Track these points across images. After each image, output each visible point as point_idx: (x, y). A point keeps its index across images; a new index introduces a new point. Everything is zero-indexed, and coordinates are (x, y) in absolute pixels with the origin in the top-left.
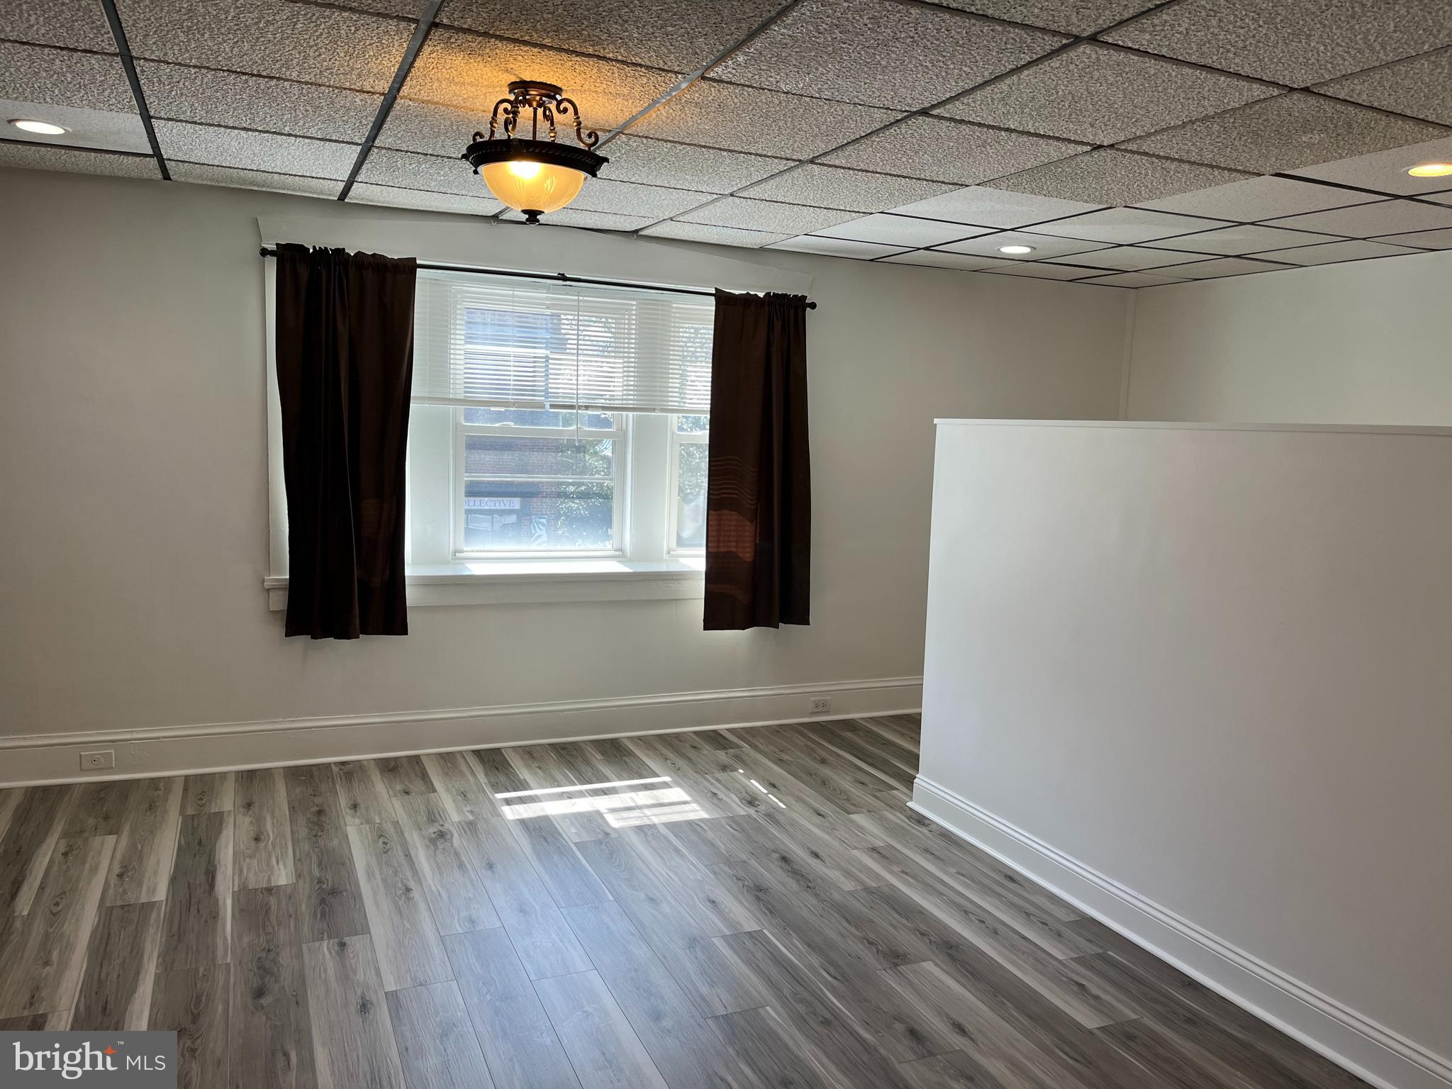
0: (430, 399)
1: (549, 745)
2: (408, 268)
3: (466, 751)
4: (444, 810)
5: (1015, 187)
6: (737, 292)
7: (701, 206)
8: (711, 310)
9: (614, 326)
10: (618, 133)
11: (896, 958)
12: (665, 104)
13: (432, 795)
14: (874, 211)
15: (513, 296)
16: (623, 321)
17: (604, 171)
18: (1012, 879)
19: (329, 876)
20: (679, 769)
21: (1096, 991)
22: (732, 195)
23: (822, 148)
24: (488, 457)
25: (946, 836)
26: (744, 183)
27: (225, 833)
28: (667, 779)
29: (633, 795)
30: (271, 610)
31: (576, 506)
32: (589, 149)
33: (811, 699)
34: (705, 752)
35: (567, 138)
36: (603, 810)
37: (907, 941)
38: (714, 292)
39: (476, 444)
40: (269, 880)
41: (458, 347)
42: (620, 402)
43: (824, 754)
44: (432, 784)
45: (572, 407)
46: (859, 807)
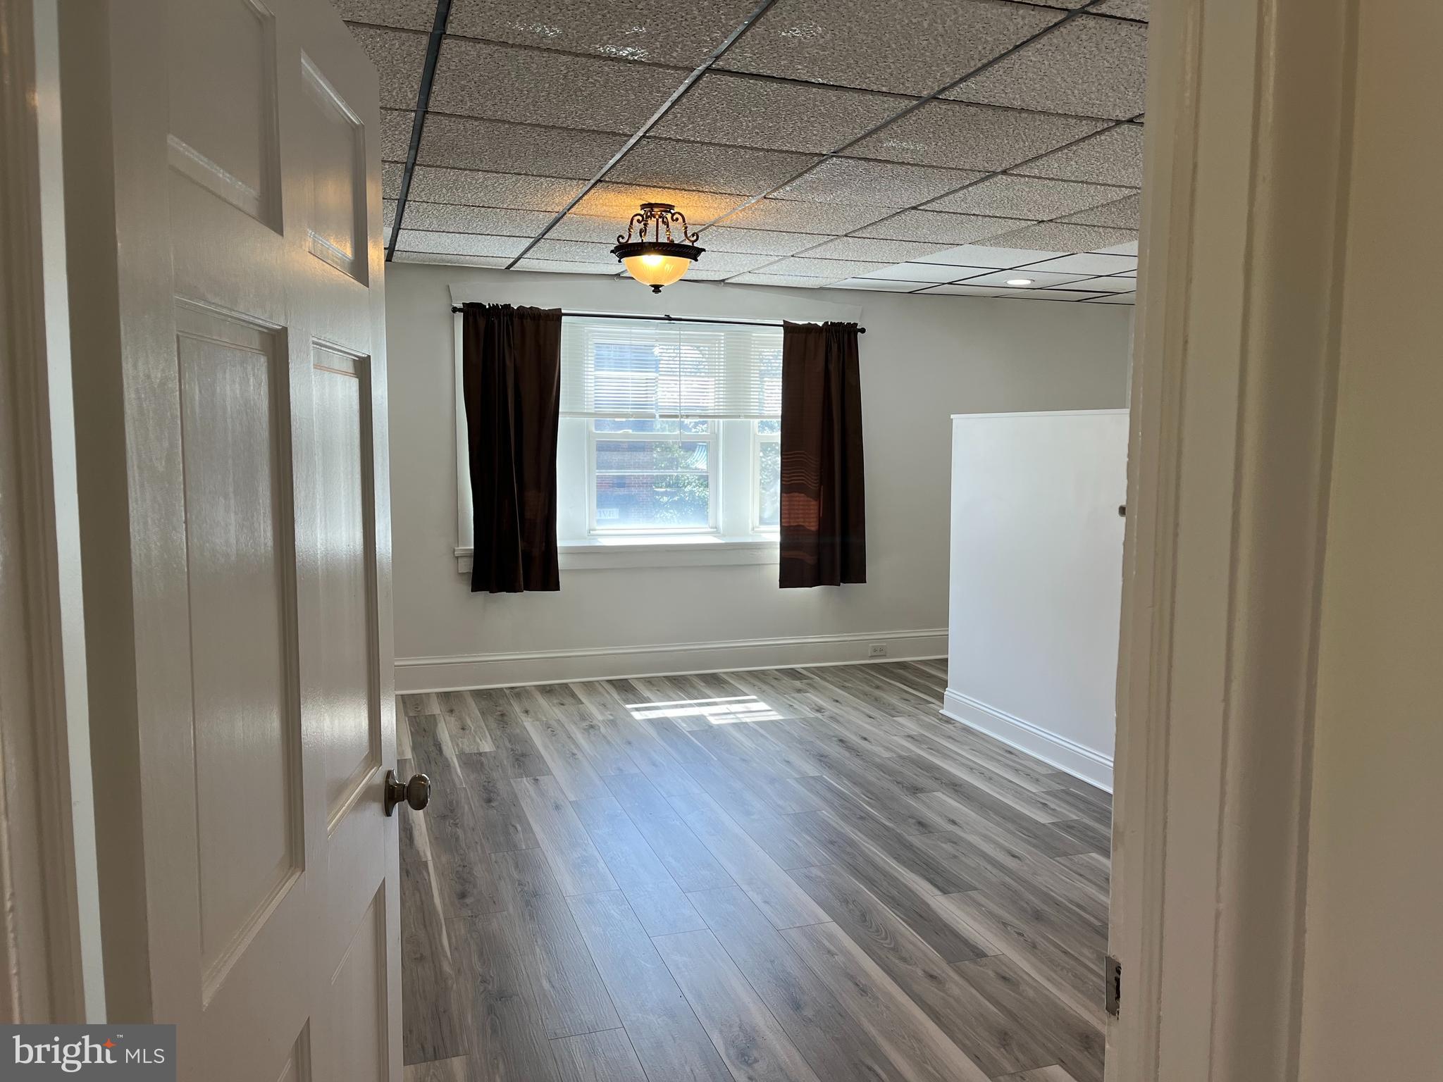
0: (571, 413)
1: (664, 677)
2: (555, 317)
3: (602, 681)
4: (591, 714)
5: (997, 244)
6: (801, 323)
7: (771, 264)
8: (781, 337)
9: (707, 352)
10: (711, 225)
11: (915, 790)
12: (741, 211)
13: (581, 706)
14: (899, 261)
15: (631, 333)
16: (714, 349)
17: (701, 257)
18: (1010, 753)
19: (518, 747)
20: (764, 691)
21: (1053, 806)
22: (793, 256)
23: (851, 228)
24: (615, 457)
25: (966, 729)
26: (800, 249)
27: (439, 725)
28: (754, 697)
29: (728, 706)
30: (460, 572)
31: (670, 515)
32: (693, 244)
33: (870, 645)
34: (784, 681)
35: (678, 238)
36: (706, 714)
37: (923, 781)
38: (782, 323)
39: (604, 447)
40: (478, 749)
41: (590, 373)
42: (713, 411)
43: (878, 683)
44: (580, 700)
45: (676, 416)
46: (901, 713)
